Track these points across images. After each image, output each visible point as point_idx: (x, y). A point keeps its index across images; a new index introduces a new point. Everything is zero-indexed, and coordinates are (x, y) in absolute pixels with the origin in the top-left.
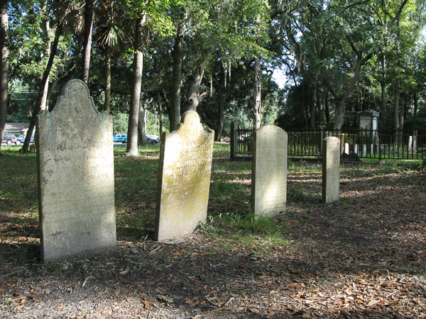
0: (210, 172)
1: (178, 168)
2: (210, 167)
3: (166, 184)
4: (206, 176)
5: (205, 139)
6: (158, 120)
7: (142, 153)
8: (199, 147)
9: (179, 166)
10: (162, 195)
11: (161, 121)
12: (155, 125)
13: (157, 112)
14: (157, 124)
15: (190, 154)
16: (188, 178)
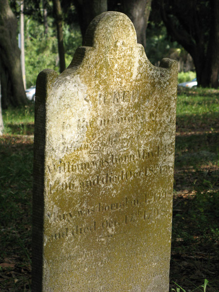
0: (171, 172)
1: (85, 165)
2: (172, 158)
3: (56, 209)
4: (162, 182)
5: (153, 85)
6: (53, 41)
7: (14, 128)
8: (137, 106)
9: (87, 159)
10: (46, 239)
11: (60, 44)
12: (48, 52)
13: (50, 20)
14: (53, 51)
15: (116, 128)
16: (112, 189)
